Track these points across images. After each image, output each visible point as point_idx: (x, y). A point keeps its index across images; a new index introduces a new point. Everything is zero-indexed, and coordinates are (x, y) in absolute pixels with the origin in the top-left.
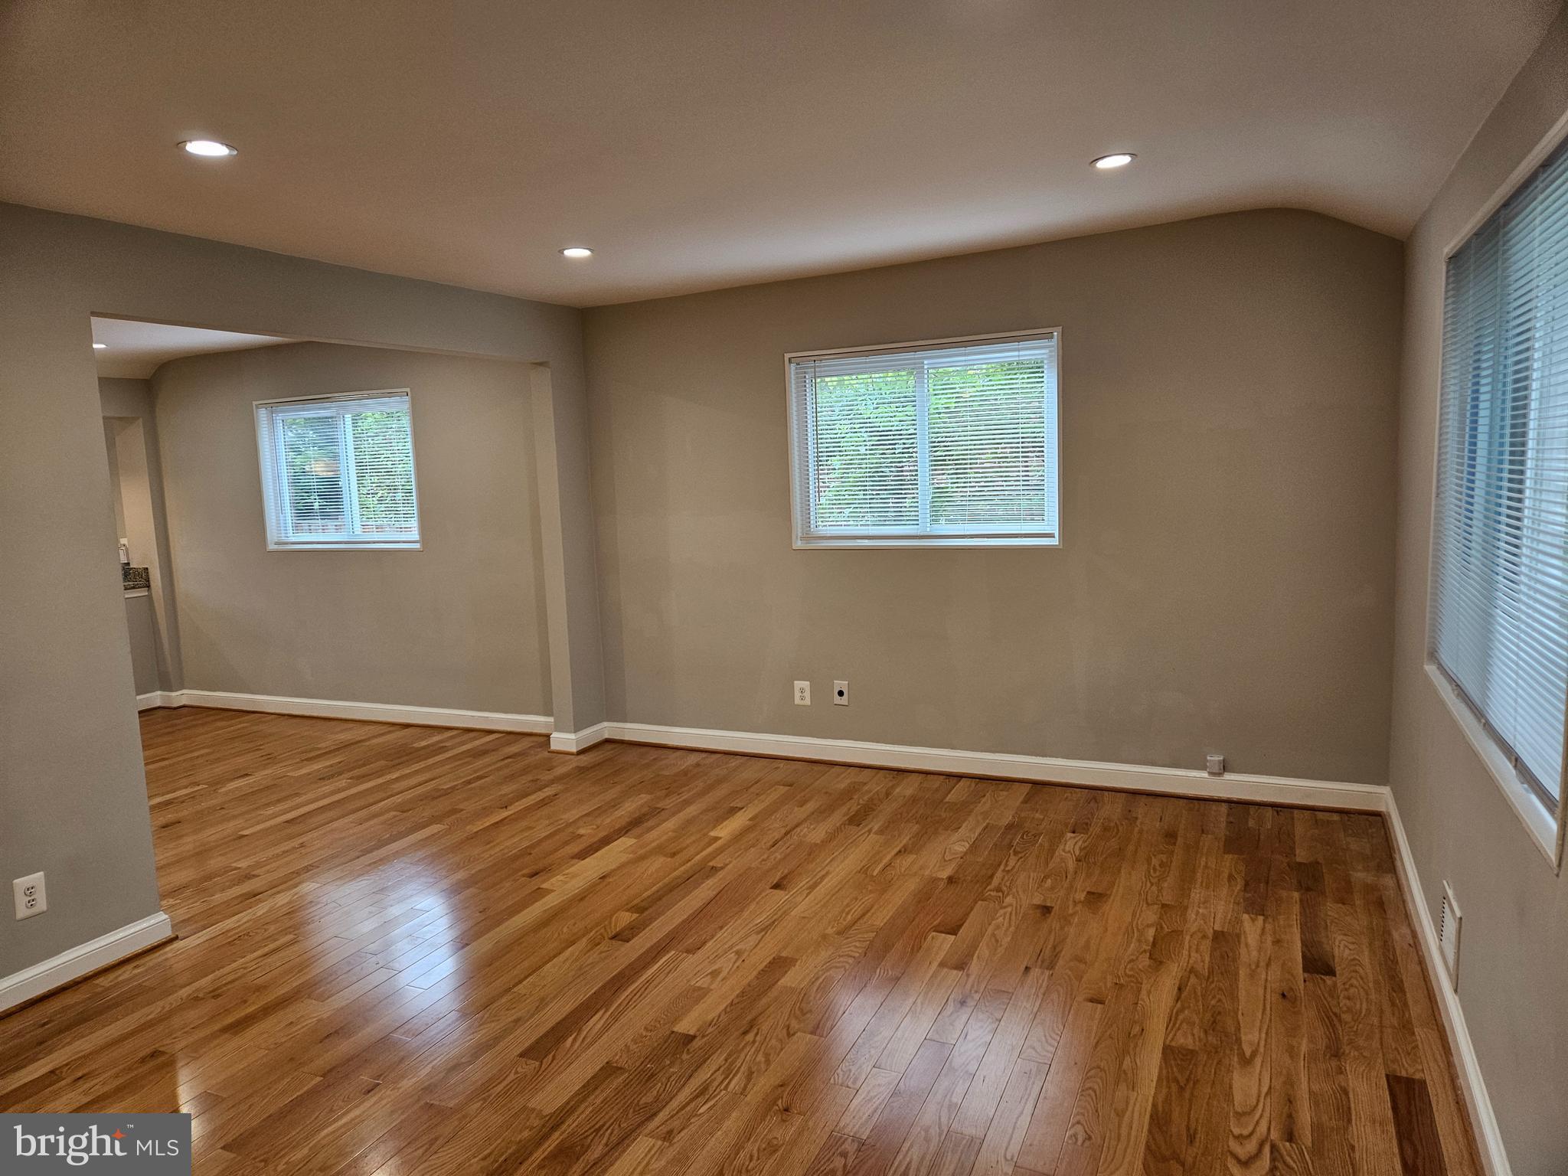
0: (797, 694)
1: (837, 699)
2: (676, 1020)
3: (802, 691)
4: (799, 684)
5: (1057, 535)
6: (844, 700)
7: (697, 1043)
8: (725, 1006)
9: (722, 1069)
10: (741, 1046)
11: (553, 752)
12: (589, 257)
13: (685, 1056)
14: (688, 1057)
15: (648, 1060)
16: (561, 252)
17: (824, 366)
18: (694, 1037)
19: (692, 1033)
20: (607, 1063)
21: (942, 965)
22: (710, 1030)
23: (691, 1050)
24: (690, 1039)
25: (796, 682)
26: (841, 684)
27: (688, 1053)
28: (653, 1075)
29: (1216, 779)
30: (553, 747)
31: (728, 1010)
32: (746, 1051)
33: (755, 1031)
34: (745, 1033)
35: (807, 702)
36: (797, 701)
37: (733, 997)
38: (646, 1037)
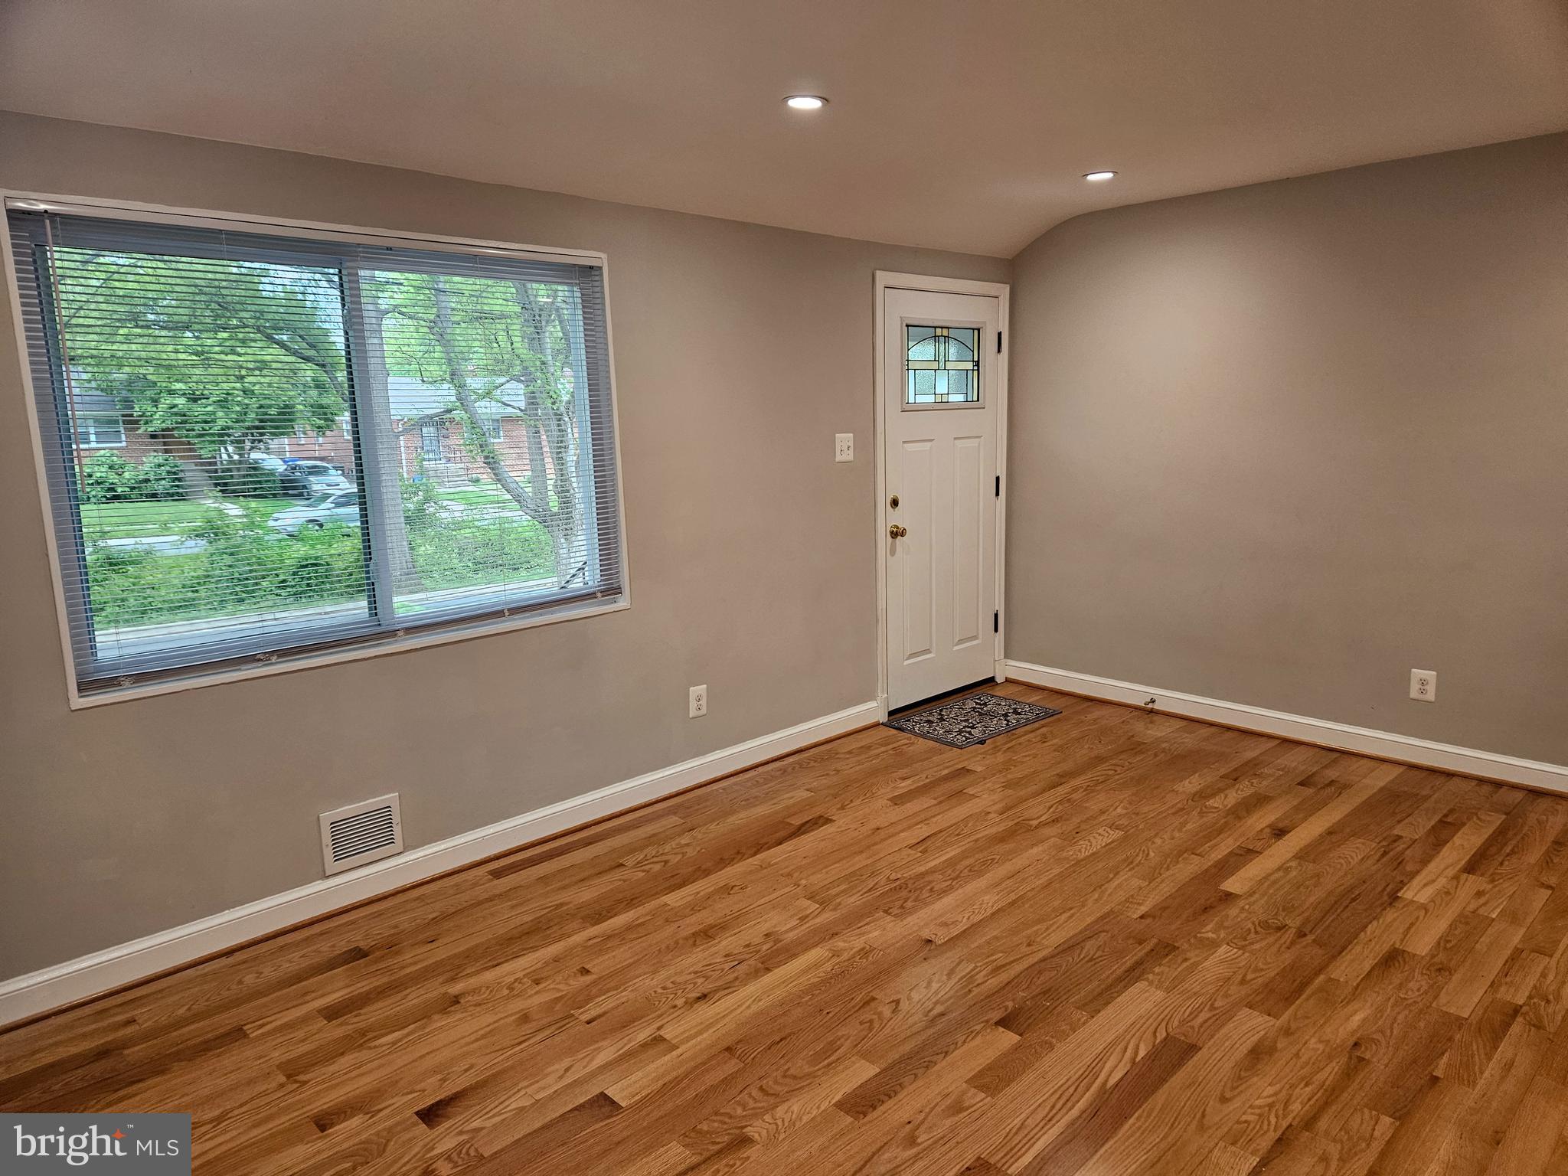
2: (1016, 1048)
7: (997, 1015)
8: (954, 1054)
9: (975, 984)
10: (952, 1001)
13: (1010, 1004)
14: (1007, 1003)
15: (1050, 1009)
18: (999, 1023)
19: (1001, 1029)
20: (1093, 1017)
21: (675, 1047)
22: (978, 1027)
23: (1003, 1009)
24: (1003, 1023)
27: (1006, 1008)
28: (1045, 993)
31: (953, 1047)
32: (946, 997)
33: (931, 1014)
34: (943, 1014)
37: (944, 1063)
38: (1052, 1037)
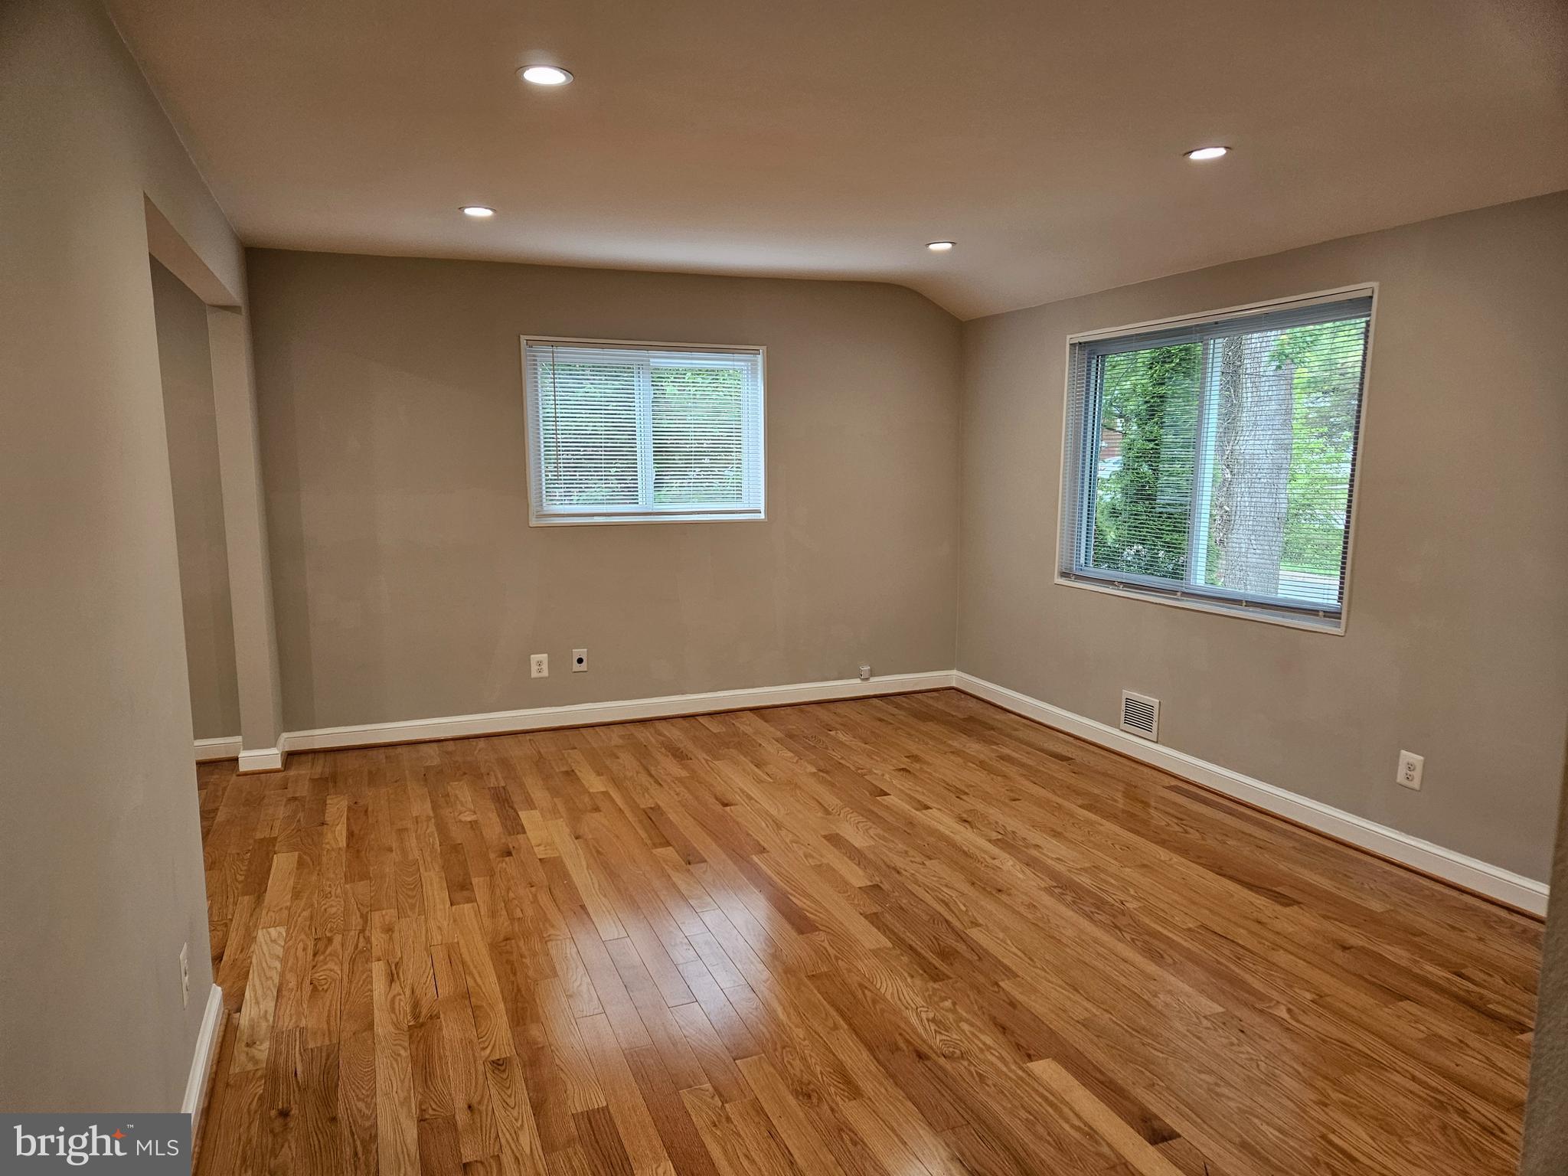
0: (534, 668)
1: (577, 667)
3: (540, 663)
4: (535, 658)
5: (763, 511)
6: (584, 666)
11: (246, 774)
12: (491, 217)
16: (461, 209)
17: (561, 353)
25: (532, 656)
26: (579, 652)
29: (865, 683)
30: (243, 767)
35: (545, 673)
36: (534, 674)
